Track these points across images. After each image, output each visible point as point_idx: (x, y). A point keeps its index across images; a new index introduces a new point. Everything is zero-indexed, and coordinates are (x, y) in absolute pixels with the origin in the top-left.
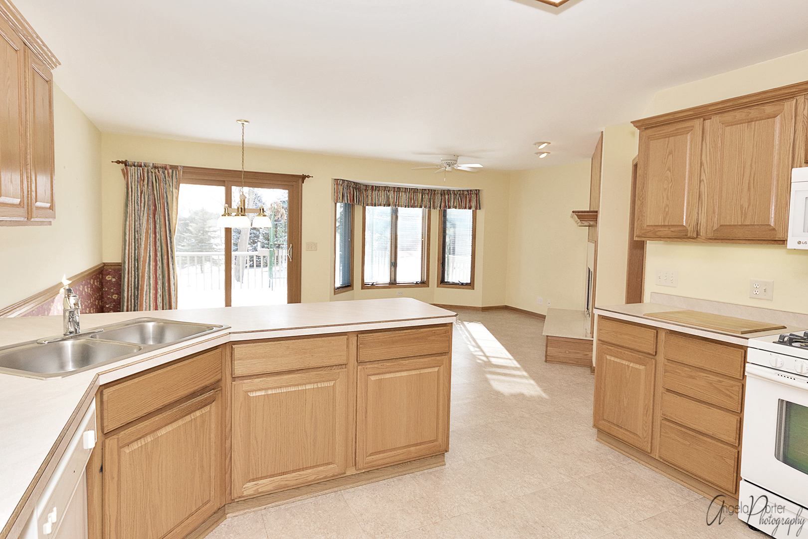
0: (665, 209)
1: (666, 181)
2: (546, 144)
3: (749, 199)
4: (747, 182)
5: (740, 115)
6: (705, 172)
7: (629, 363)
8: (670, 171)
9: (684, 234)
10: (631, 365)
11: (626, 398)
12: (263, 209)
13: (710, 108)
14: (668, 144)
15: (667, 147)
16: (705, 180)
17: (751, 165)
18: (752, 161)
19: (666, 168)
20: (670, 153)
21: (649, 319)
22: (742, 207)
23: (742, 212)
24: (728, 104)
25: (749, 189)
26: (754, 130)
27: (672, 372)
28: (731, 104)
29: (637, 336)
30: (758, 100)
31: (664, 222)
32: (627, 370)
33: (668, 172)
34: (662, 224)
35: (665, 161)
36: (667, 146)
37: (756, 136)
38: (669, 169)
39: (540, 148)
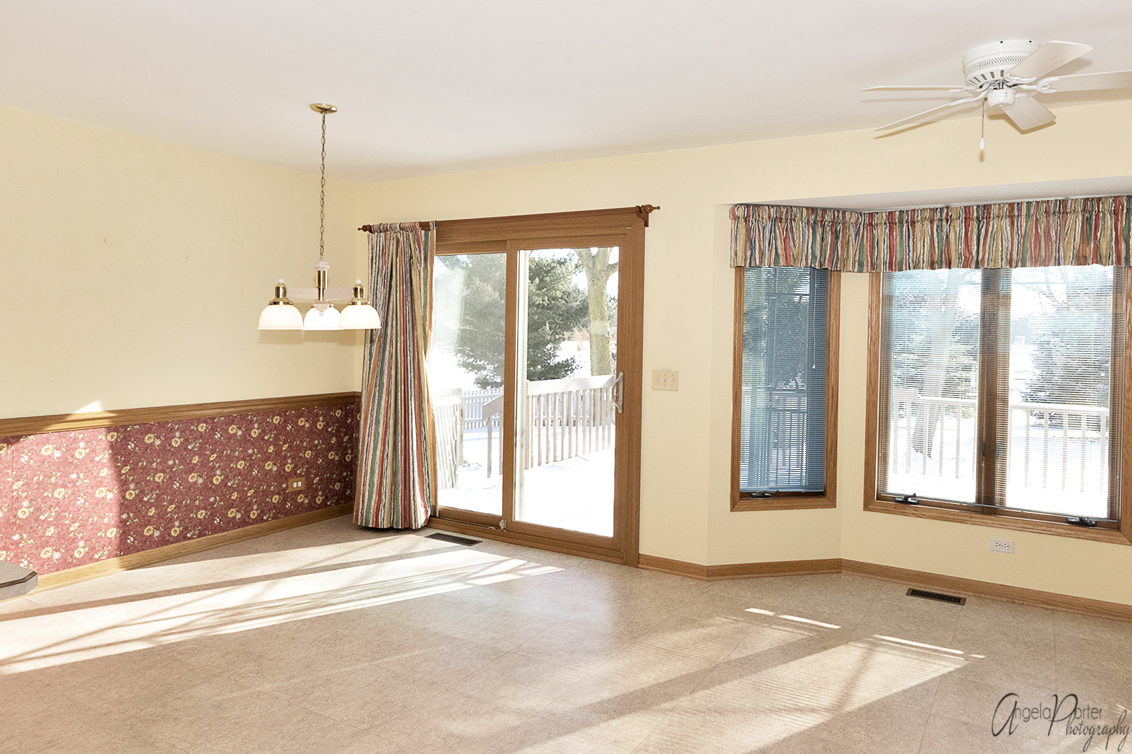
12: (362, 290)
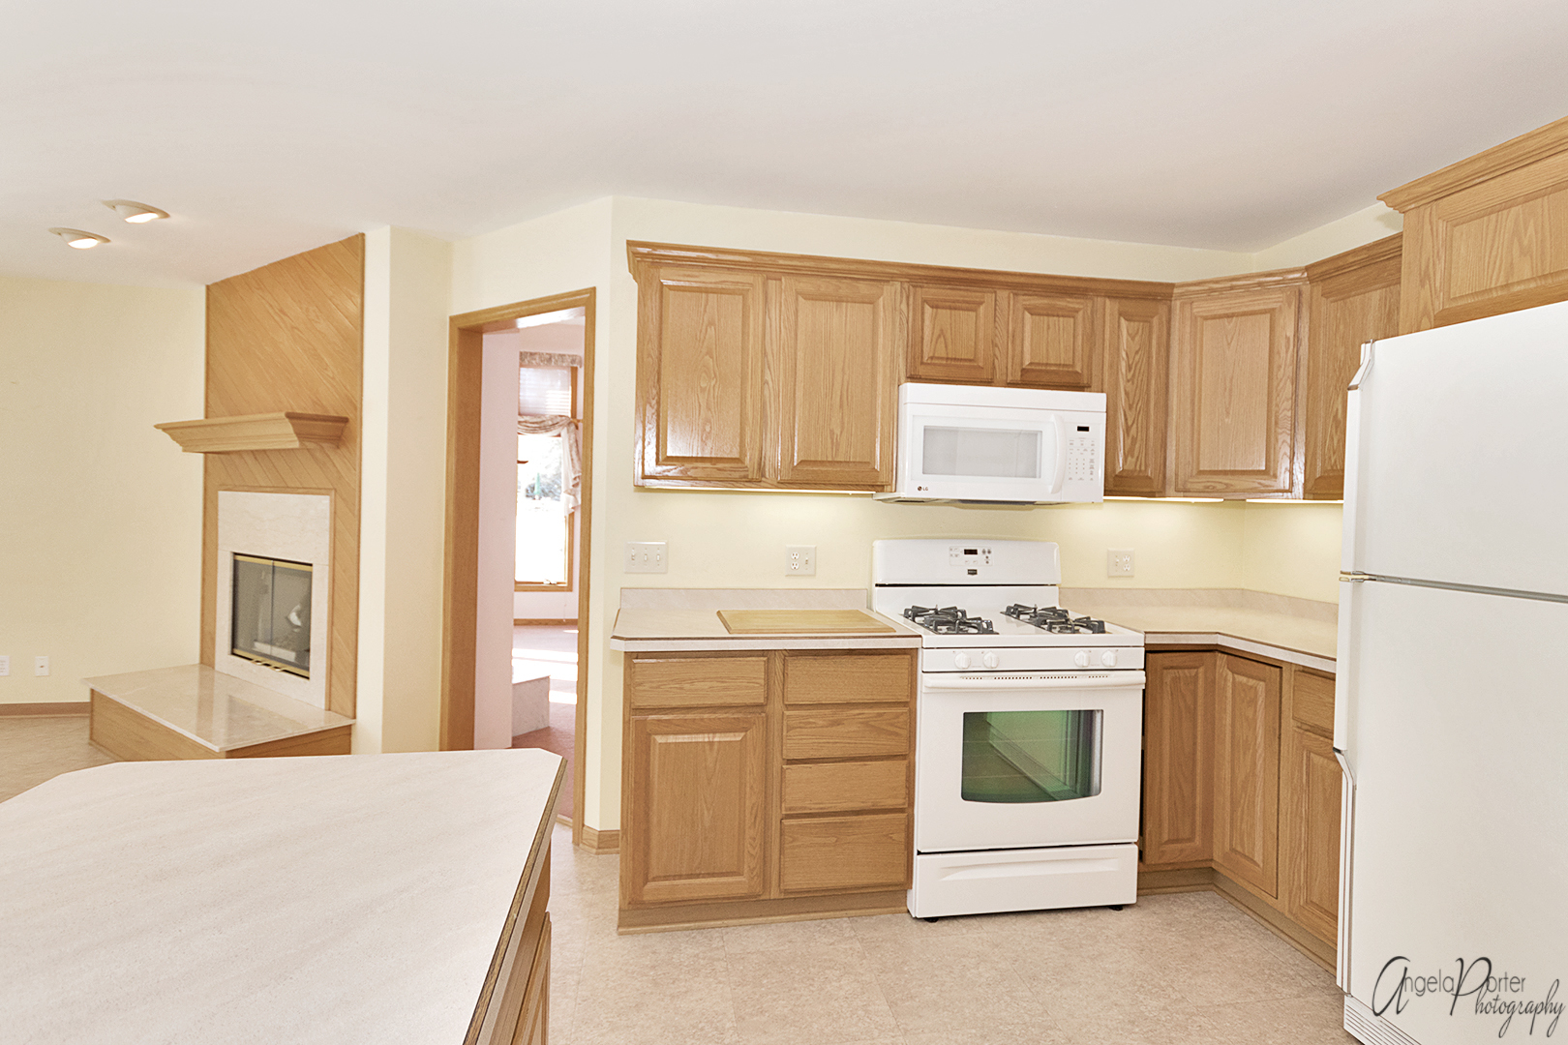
0: (704, 427)
1: (704, 375)
2: (154, 216)
3: (843, 423)
4: (839, 393)
5: (825, 286)
6: (769, 368)
7: (711, 735)
8: (712, 357)
9: (743, 474)
10: (716, 739)
11: (708, 810)
13: (781, 262)
14: (706, 306)
15: (705, 311)
16: (770, 382)
17: (843, 369)
18: (844, 362)
19: (704, 351)
20: (711, 323)
21: (758, 638)
22: (832, 432)
23: (832, 441)
24: (808, 264)
25: (841, 406)
26: (846, 316)
27: (801, 725)
28: (811, 264)
29: (729, 678)
30: (850, 271)
31: (703, 450)
32: (708, 752)
33: (707, 357)
34: (700, 455)
35: (702, 337)
36: (705, 308)
37: (848, 326)
38: (709, 353)
39: (129, 220)
